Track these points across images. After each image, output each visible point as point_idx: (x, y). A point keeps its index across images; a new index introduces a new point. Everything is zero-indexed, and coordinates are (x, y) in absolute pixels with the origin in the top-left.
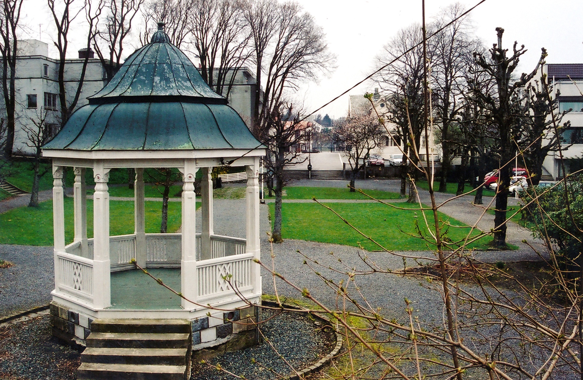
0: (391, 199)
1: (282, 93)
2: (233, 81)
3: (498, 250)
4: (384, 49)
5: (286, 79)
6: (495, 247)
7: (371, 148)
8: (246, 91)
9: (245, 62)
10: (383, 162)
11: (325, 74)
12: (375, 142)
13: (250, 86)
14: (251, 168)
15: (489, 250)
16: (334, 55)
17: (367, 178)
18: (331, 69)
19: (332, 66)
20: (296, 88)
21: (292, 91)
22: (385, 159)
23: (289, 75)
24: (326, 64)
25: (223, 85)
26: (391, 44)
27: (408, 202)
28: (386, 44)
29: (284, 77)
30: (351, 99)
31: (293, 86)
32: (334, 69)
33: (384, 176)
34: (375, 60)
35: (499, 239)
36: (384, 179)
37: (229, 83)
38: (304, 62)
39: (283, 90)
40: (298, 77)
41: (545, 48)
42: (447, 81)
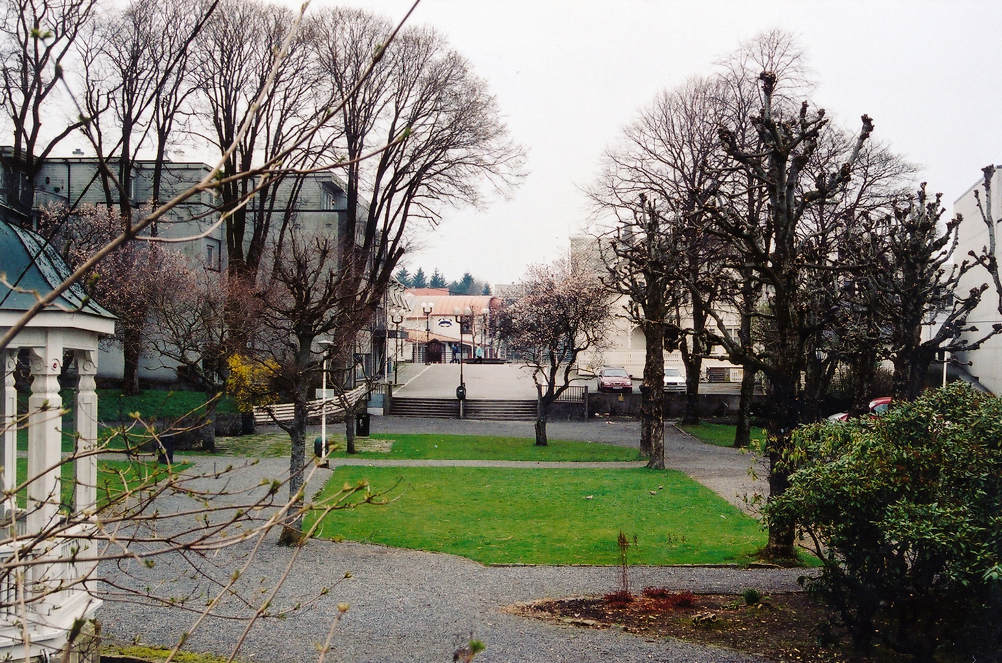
0: (617, 460)
1: (405, 228)
2: (294, 201)
3: (772, 567)
4: (624, 135)
5: (414, 199)
6: (769, 560)
7: (579, 349)
8: (329, 225)
9: (319, 160)
10: (629, 383)
11: (498, 190)
12: (588, 335)
13: (336, 214)
14: (38, 353)
15: (753, 566)
16: (520, 148)
17: (591, 417)
18: (513, 180)
19: (516, 172)
20: (434, 219)
21: (428, 226)
22: (633, 377)
23: (422, 190)
24: (502, 168)
25: (271, 210)
26: (642, 125)
27: (648, 467)
28: (630, 125)
29: (410, 195)
30: (572, 245)
31: (430, 214)
32: (520, 180)
33: (629, 415)
34: (603, 158)
35: (777, 542)
36: (626, 421)
37: (285, 206)
38: (452, 164)
39: (406, 224)
40: (441, 196)
41: (869, 116)
42: (751, 203)
